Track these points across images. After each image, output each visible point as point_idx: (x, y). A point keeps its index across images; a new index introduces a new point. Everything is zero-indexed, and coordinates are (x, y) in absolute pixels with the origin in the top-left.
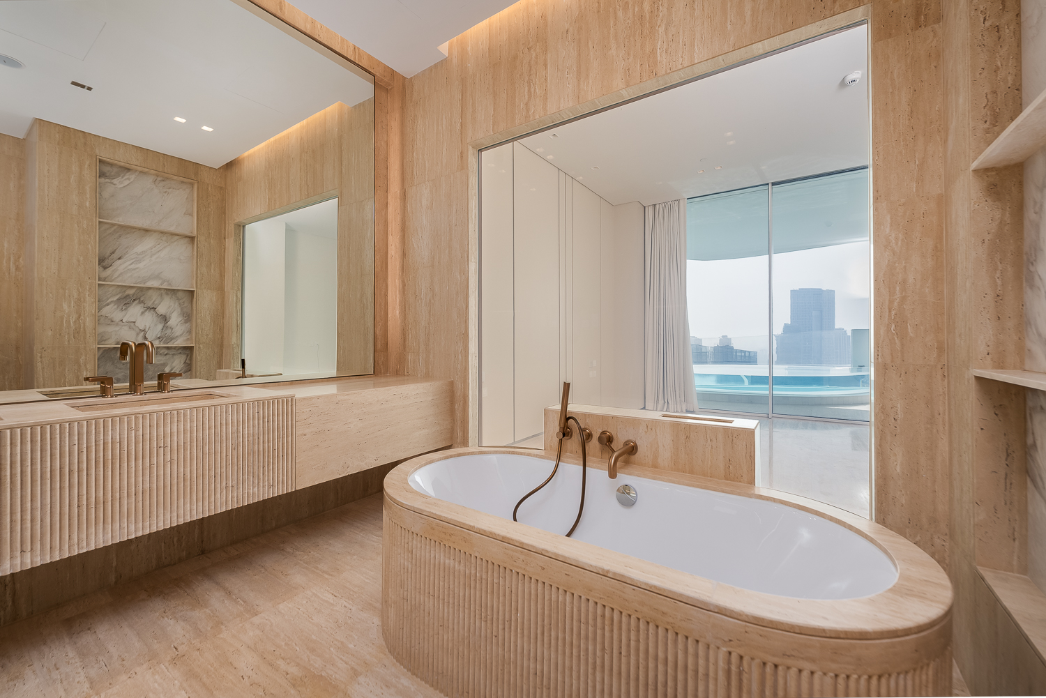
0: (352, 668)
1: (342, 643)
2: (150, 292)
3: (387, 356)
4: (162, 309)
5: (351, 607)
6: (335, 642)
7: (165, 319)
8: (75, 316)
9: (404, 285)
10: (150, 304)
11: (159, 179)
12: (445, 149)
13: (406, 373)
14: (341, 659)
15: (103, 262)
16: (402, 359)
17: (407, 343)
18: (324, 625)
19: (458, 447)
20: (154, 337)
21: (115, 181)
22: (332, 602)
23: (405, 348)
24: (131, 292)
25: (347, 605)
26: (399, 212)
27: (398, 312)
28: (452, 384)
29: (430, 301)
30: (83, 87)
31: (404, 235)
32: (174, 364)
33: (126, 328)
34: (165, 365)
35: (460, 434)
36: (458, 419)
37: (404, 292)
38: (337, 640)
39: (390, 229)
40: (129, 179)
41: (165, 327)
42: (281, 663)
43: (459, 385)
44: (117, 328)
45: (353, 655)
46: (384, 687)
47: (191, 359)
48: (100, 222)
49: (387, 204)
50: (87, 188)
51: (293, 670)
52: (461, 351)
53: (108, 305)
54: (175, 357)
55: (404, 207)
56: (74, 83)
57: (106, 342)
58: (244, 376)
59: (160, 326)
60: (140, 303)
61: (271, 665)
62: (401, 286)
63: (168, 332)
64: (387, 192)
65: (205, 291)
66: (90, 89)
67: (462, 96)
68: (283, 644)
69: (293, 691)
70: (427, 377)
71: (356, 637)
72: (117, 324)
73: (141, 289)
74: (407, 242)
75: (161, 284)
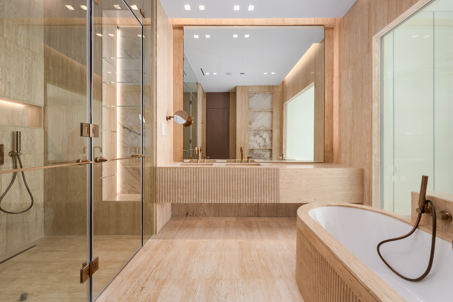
0: (280, 275)
1: (282, 265)
2: (261, 131)
3: (333, 154)
4: (264, 137)
5: (291, 255)
6: (280, 263)
7: (265, 140)
8: (244, 140)
9: (340, 120)
10: (261, 135)
11: (264, 94)
12: (359, 45)
13: (341, 163)
14: (279, 270)
15: (250, 123)
16: (339, 156)
17: (341, 148)
18: (279, 256)
19: (366, 205)
20: (262, 146)
21: (253, 98)
22: (286, 249)
23: (340, 151)
24: (256, 131)
25: (290, 253)
26: (338, 85)
27: (337, 133)
28: (362, 170)
29: (352, 126)
30: (243, 74)
31: (340, 95)
32: (267, 155)
33: (255, 143)
34: (264, 155)
35: (367, 198)
36: (366, 190)
37: (340, 123)
38: (281, 263)
39: (334, 94)
40: (256, 96)
41: (265, 142)
42: (262, 259)
43: (366, 172)
44: (253, 143)
45: (283, 271)
46: (287, 288)
47: (272, 153)
48: (249, 111)
49: (333, 82)
50: (247, 102)
51: (264, 263)
52: (368, 153)
53: (251, 136)
54: (268, 152)
55: (340, 81)
56: (241, 74)
57: (251, 147)
58: (282, 160)
59: (263, 142)
60: (258, 135)
61: (259, 258)
62: (339, 120)
63: (266, 144)
64: (333, 76)
65: (275, 129)
66: (244, 74)
67: (369, 12)
68: (265, 254)
69: (260, 270)
70: (351, 165)
71: (287, 266)
72: (253, 142)
73: (259, 130)
74: (341, 98)
75: (264, 128)
